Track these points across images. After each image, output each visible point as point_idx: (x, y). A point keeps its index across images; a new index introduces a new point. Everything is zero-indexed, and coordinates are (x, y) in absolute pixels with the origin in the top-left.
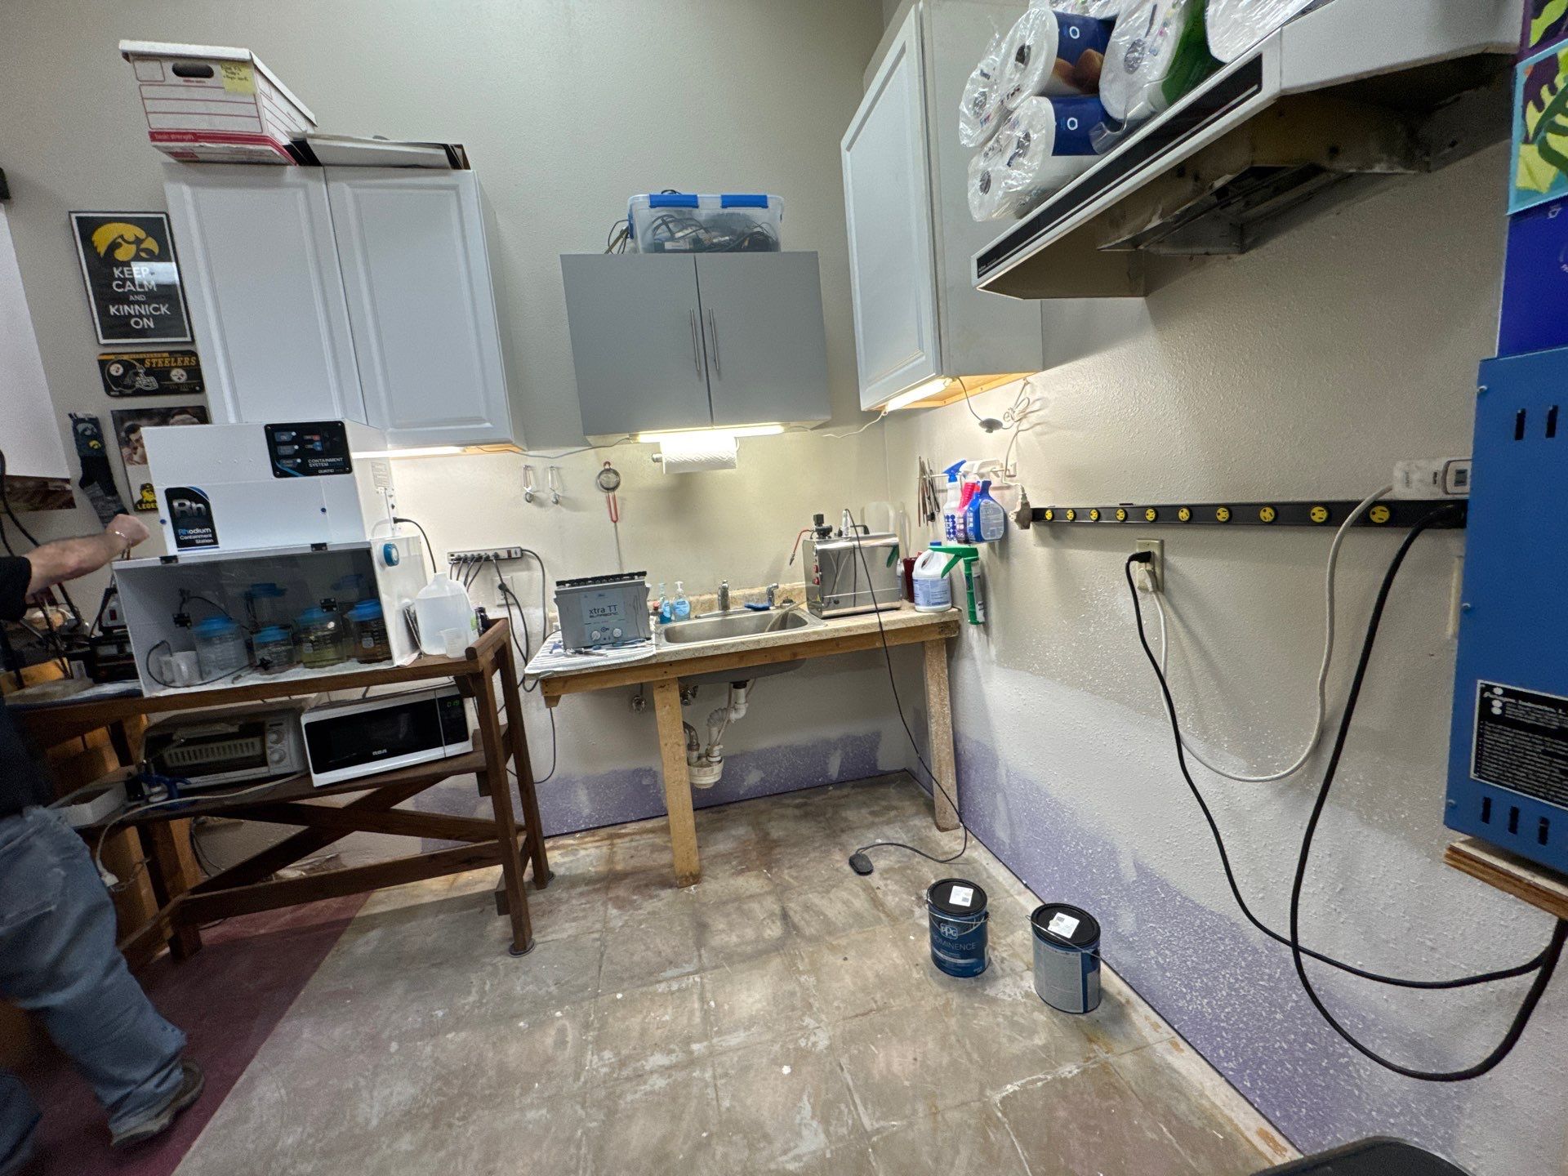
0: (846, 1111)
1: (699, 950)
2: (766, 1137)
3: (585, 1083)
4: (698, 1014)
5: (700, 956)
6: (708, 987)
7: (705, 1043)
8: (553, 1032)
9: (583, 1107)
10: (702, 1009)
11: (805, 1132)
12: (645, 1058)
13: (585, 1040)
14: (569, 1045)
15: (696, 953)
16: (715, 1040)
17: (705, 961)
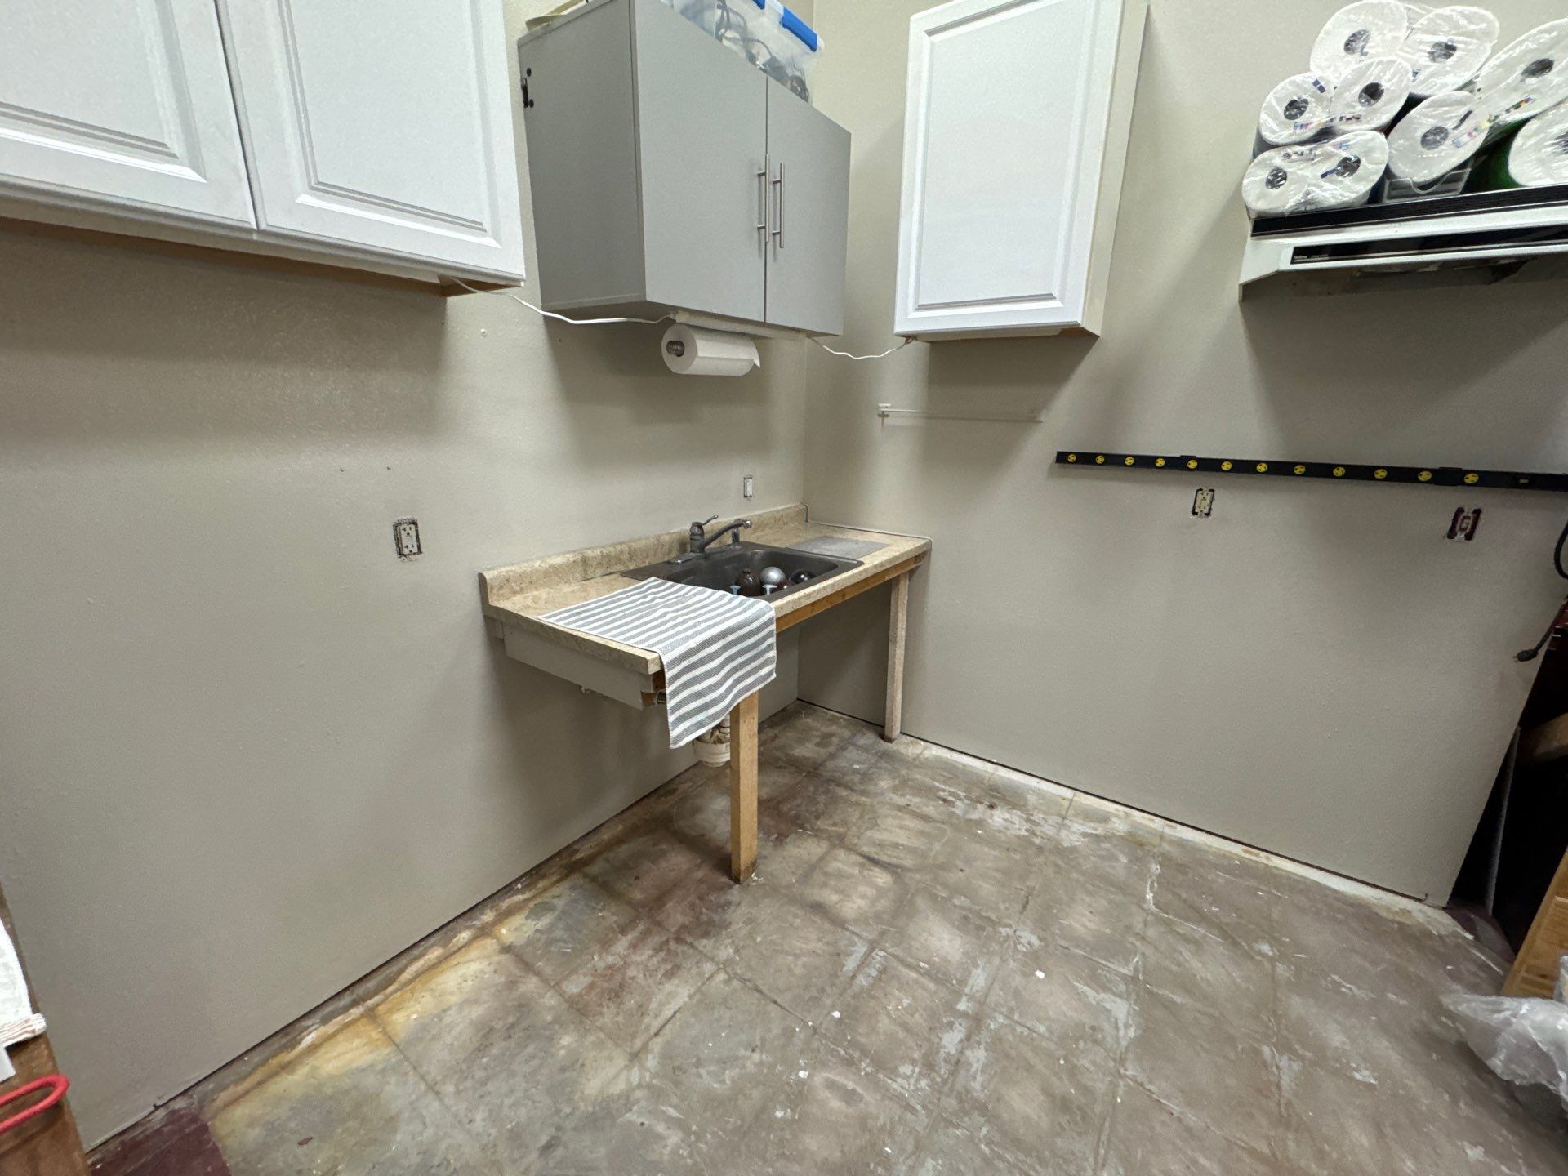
0: (1105, 973)
1: (847, 929)
2: (1093, 1028)
3: (924, 1107)
4: (925, 981)
5: (853, 933)
6: (900, 953)
7: (964, 998)
8: (825, 1094)
9: (957, 1126)
10: (921, 974)
11: (1108, 1006)
12: (940, 1046)
13: (867, 1074)
14: (859, 1090)
15: (847, 933)
16: (967, 990)
17: (864, 934)
